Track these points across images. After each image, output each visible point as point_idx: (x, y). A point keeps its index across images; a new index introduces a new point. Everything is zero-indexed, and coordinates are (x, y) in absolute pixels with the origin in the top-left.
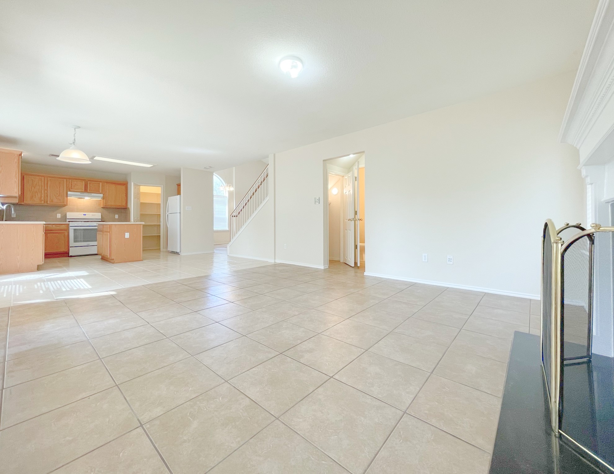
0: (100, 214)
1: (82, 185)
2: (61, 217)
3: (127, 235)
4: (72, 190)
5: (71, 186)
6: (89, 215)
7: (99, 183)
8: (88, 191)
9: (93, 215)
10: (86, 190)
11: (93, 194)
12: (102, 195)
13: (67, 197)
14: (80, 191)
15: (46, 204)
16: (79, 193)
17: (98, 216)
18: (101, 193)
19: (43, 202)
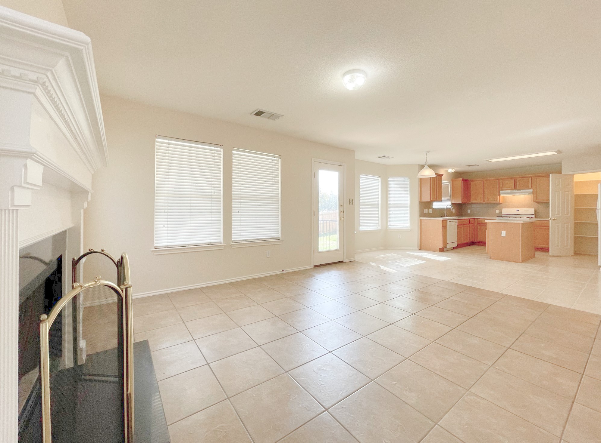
0: (533, 210)
1: (511, 183)
2: (499, 212)
3: (503, 234)
4: (503, 189)
5: (503, 186)
6: (522, 211)
7: (528, 178)
8: (518, 188)
9: (526, 211)
10: (515, 188)
11: (522, 191)
12: (531, 190)
13: (499, 195)
14: (510, 189)
15: (484, 203)
16: (509, 191)
17: (532, 211)
18: (530, 189)
19: (482, 201)
